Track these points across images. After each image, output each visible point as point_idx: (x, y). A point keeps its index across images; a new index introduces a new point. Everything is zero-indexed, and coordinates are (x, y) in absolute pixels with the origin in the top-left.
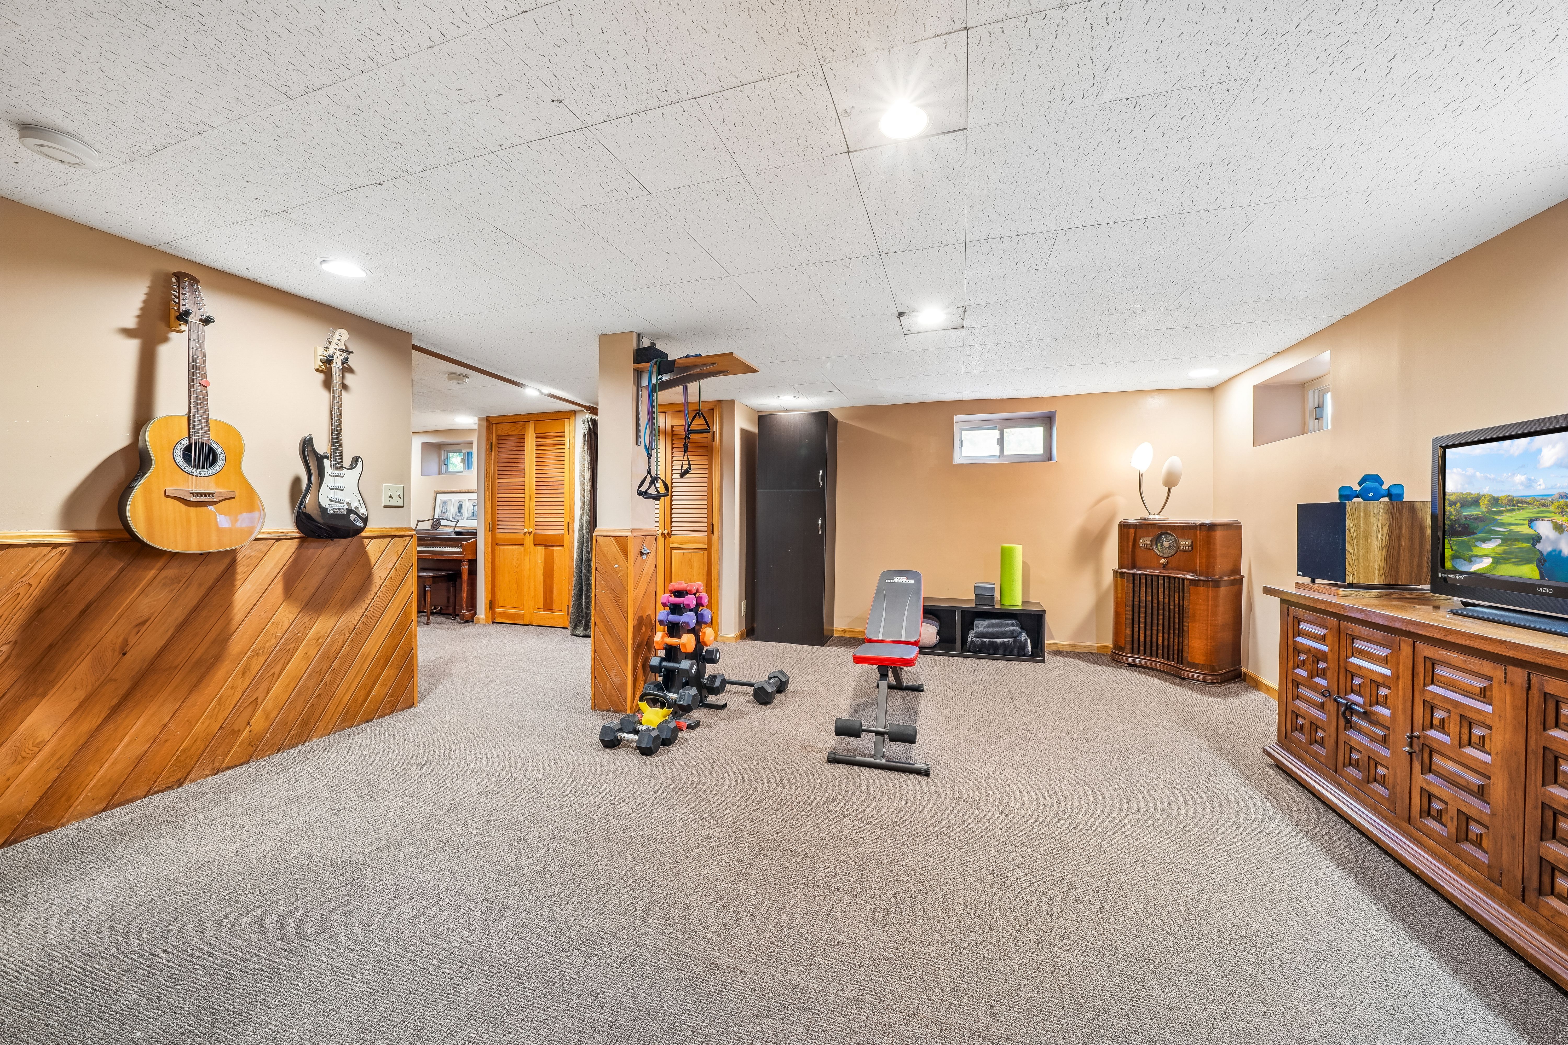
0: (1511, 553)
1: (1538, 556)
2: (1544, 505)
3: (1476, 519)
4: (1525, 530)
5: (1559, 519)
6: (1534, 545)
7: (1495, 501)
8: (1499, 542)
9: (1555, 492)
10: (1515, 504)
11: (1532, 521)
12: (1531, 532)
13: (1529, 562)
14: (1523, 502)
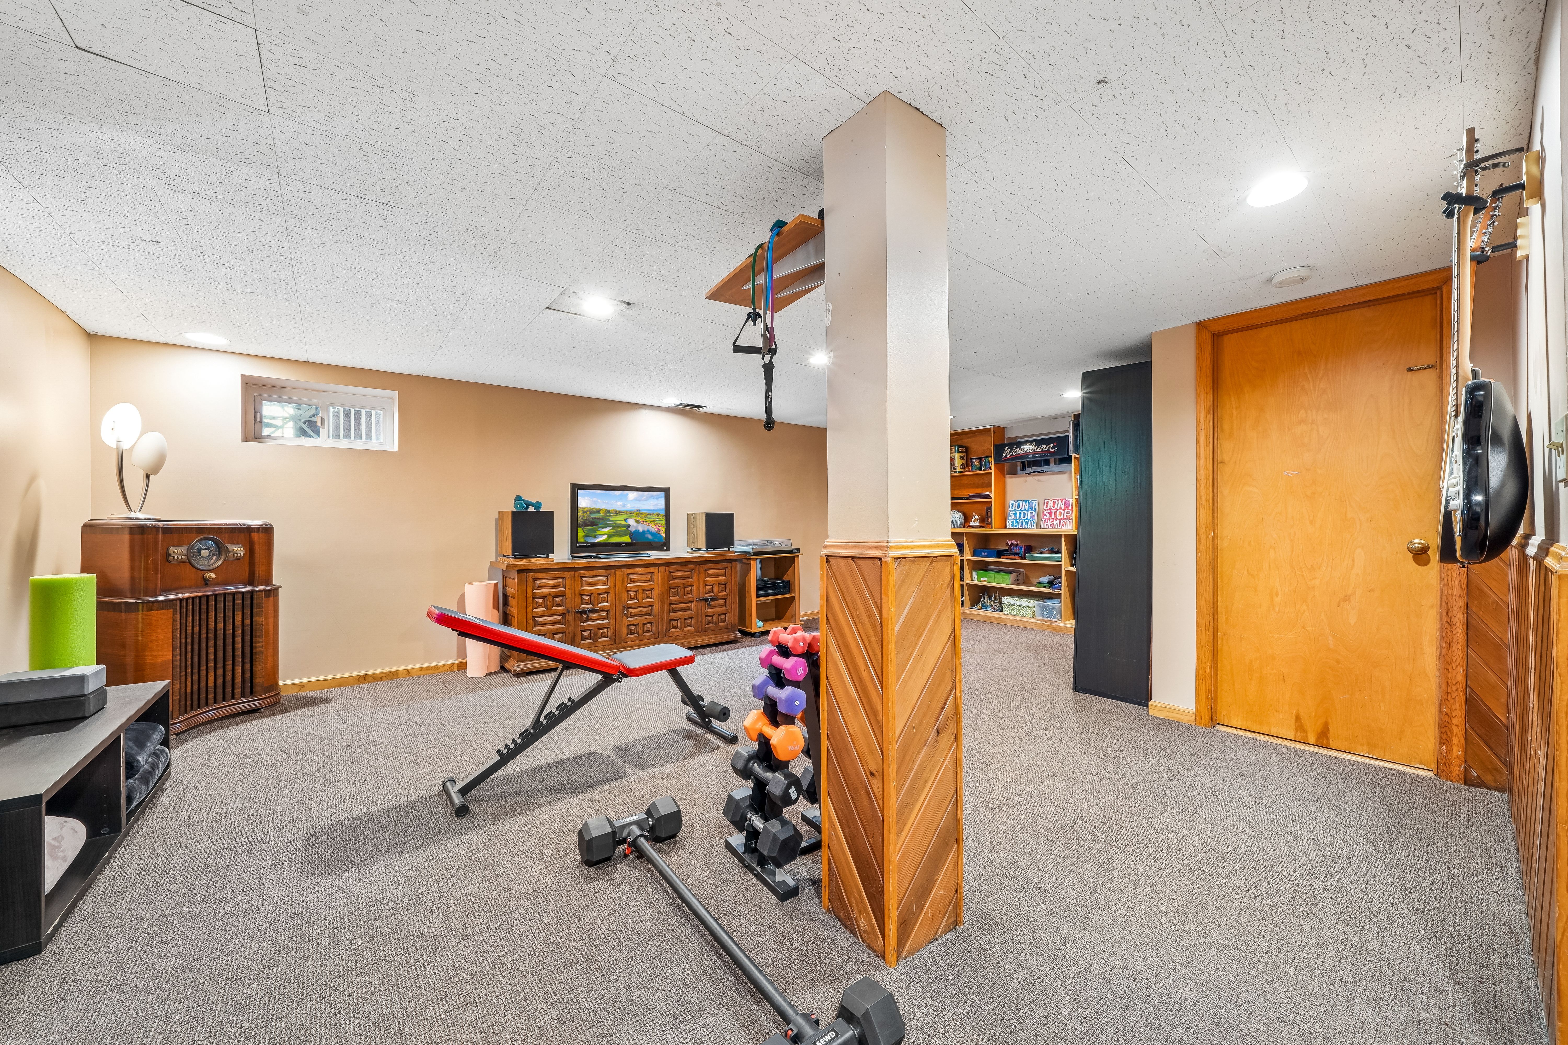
0: (617, 532)
1: (630, 532)
2: (631, 513)
3: (599, 519)
4: (623, 523)
5: (637, 519)
6: (627, 529)
7: (608, 511)
8: (611, 528)
9: (635, 509)
10: (617, 513)
11: (626, 520)
12: (626, 523)
13: (626, 535)
14: (621, 512)
